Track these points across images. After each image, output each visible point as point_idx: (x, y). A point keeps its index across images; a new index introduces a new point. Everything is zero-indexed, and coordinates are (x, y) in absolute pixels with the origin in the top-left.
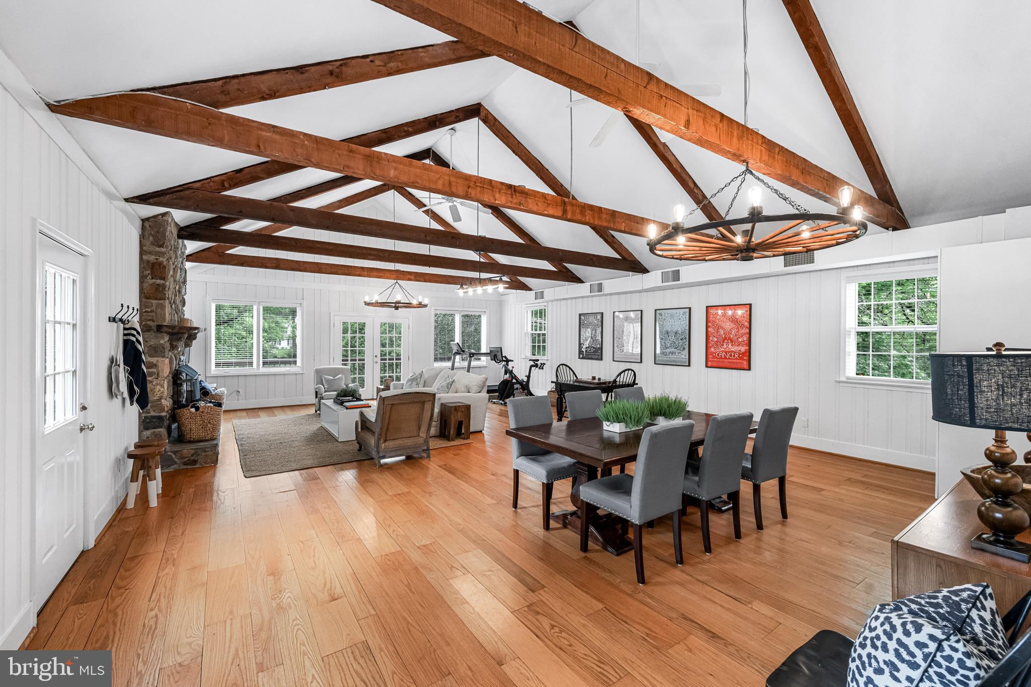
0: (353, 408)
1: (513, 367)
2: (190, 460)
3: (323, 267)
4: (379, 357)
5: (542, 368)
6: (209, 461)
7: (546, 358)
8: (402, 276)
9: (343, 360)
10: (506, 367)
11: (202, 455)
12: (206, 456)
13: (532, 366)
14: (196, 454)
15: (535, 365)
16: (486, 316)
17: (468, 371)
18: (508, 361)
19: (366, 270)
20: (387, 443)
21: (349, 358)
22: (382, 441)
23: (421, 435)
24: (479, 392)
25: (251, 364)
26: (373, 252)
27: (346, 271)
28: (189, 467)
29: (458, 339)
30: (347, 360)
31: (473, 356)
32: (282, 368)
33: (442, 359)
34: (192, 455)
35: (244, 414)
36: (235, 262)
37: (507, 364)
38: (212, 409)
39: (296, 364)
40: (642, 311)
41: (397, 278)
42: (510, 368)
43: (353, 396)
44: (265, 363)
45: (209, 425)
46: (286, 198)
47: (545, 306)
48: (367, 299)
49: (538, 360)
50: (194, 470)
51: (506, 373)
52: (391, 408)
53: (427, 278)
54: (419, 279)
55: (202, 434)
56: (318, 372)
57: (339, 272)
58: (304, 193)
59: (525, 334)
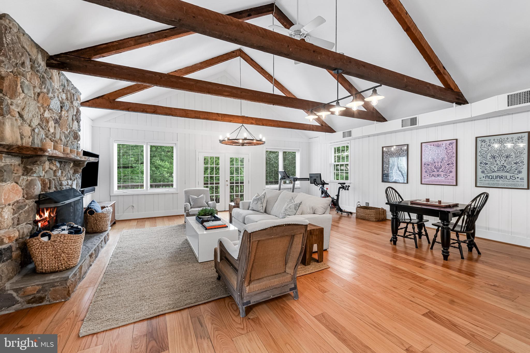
0: (211, 229)
1: (327, 189)
2: (34, 297)
3: (188, 112)
4: (229, 181)
5: (348, 189)
6: (58, 296)
7: (349, 182)
8: (246, 121)
9: (205, 184)
10: (322, 188)
11: (50, 290)
12: (55, 291)
13: (340, 188)
14: (43, 289)
15: (343, 187)
16: (299, 153)
17: (293, 191)
18: (323, 184)
19: (220, 116)
20: (252, 286)
21: (209, 182)
22: (246, 284)
23: (288, 270)
24: (323, 214)
25: (142, 186)
26: (227, 89)
27: (206, 116)
28: (35, 305)
29: (281, 169)
30: (208, 184)
31: (296, 181)
32: (164, 190)
33: (271, 183)
34: (38, 292)
35: (135, 223)
36: (123, 107)
37: (323, 186)
38: (66, 238)
39: (173, 186)
40: (457, 140)
41: (243, 123)
42: (325, 189)
43: (211, 214)
44: (151, 186)
45: (63, 255)
46: (151, 36)
47: (348, 143)
48: (221, 138)
49: (344, 184)
50: (39, 309)
51: (322, 194)
52: (258, 243)
53: (264, 122)
54: (258, 123)
55: (54, 265)
56: (186, 192)
57: (201, 116)
58: (167, 32)
59: (330, 164)
